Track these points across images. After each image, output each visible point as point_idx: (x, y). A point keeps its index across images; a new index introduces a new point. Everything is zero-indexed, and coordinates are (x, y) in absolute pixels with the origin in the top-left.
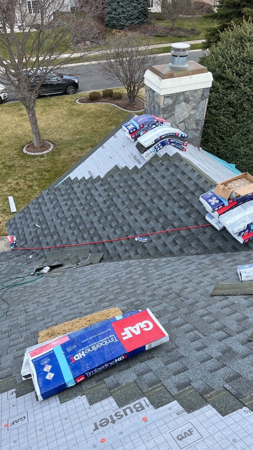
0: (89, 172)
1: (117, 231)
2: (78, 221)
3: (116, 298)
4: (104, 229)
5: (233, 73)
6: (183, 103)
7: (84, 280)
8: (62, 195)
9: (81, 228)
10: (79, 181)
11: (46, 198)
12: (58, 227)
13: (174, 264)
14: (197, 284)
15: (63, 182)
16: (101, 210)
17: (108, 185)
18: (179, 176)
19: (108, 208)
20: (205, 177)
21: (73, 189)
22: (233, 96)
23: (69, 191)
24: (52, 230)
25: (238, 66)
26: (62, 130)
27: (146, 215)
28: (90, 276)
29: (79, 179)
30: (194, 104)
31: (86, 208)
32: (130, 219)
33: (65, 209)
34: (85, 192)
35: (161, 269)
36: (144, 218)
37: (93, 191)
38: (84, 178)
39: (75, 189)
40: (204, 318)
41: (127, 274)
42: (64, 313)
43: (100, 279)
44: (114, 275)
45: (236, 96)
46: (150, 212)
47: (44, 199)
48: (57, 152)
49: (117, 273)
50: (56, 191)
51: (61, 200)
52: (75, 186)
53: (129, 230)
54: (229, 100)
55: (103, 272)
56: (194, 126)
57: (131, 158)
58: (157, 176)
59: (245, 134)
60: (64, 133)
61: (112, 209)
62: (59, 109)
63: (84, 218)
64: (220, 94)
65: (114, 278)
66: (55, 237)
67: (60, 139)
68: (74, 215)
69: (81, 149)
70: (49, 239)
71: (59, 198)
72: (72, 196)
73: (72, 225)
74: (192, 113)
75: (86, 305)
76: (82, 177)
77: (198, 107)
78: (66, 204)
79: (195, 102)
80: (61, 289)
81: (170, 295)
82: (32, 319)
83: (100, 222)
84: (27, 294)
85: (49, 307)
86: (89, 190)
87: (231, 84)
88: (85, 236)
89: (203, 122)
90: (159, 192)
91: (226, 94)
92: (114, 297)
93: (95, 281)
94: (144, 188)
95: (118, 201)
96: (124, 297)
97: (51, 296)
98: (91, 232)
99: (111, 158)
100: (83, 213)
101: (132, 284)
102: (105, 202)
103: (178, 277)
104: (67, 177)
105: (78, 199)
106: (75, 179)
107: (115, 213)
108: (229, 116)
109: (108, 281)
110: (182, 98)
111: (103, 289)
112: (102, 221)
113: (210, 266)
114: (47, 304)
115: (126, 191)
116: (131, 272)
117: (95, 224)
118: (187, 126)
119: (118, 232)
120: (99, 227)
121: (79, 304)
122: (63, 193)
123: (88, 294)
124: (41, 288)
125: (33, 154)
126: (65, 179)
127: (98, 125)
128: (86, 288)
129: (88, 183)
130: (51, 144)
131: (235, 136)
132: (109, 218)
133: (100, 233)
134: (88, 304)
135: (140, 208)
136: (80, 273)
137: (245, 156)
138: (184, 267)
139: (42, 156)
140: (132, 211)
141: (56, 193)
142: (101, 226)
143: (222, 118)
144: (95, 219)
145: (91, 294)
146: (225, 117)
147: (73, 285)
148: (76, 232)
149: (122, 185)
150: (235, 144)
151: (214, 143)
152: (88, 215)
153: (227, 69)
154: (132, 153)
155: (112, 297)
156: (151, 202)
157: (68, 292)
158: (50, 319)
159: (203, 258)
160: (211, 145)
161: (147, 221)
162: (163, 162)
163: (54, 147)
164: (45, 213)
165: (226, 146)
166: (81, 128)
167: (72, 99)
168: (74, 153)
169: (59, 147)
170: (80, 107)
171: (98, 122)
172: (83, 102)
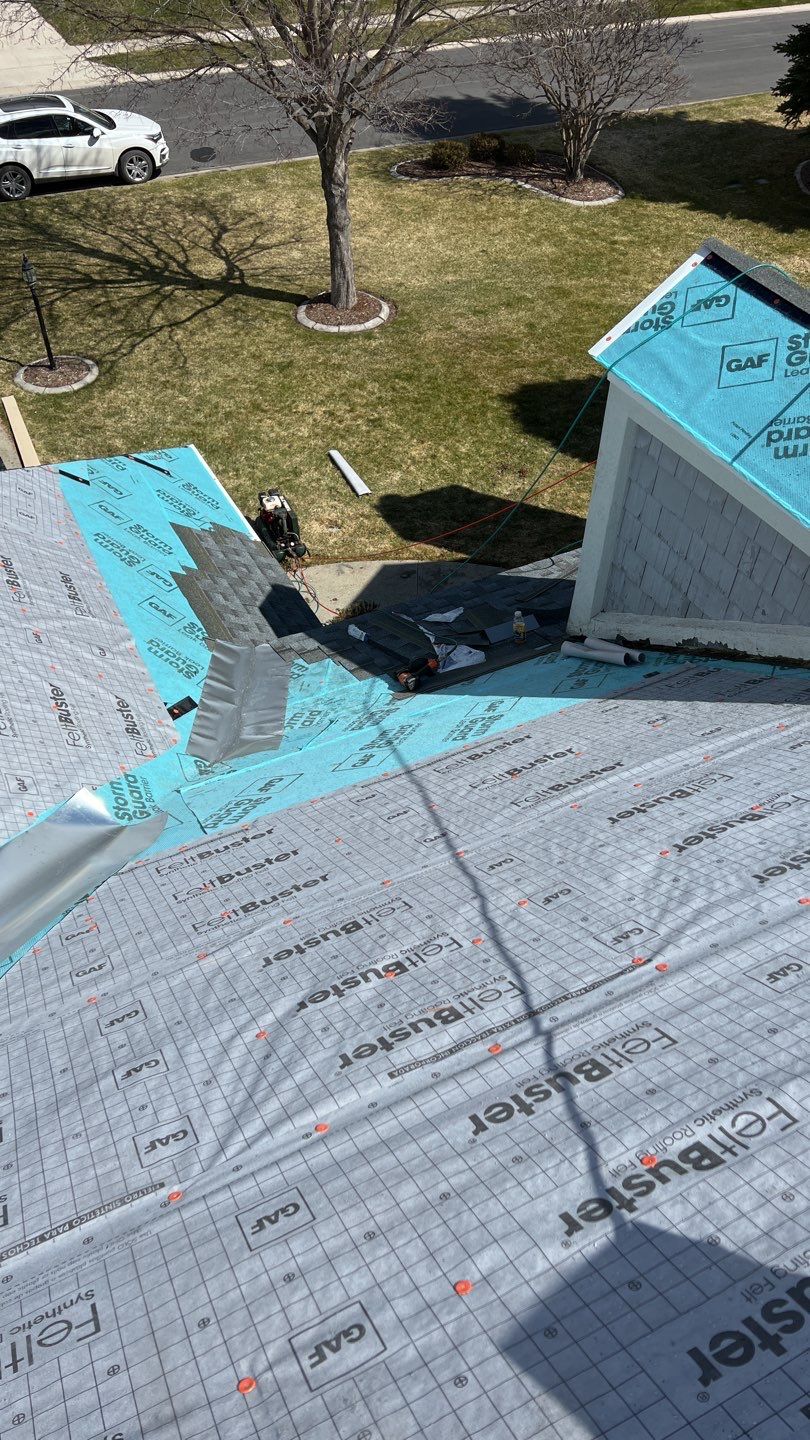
26: (391, 258)
48: (407, 322)
60: (402, 268)
67: (400, 286)
69: (476, 313)
125: (334, 329)
127: (500, 244)
130: (380, 301)
139: (368, 335)
163: (391, 308)
166: (448, 252)
167: (375, 166)
168: (462, 325)
169: (408, 308)
170: (412, 190)
171: (494, 235)
172: (415, 176)
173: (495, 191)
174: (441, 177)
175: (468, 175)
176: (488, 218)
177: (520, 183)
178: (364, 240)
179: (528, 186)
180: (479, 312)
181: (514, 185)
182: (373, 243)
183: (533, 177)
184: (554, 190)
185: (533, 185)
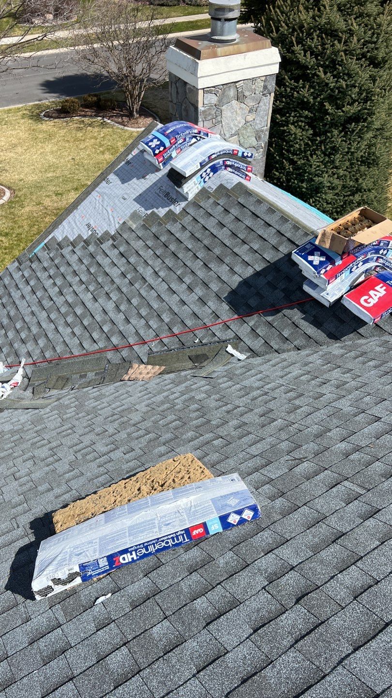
0: (89, 226)
1: (151, 323)
2: (79, 311)
3: (176, 437)
4: (127, 321)
5: (305, 52)
6: (234, 102)
7: (108, 411)
8: (45, 269)
9: (86, 323)
10: (71, 243)
11: (17, 276)
12: (44, 325)
13: (261, 368)
14: (315, 399)
15: (43, 247)
16: (119, 289)
17: (124, 245)
18: (249, 222)
19: (131, 284)
20: (292, 220)
21: (63, 256)
22: (308, 91)
23: (56, 261)
24: (35, 330)
25: (312, 39)
26: (22, 165)
27: (199, 291)
28: (118, 404)
29: (72, 240)
30: (251, 104)
31: (91, 288)
32: (173, 301)
33: (52, 292)
34: (85, 261)
35: (242, 380)
36: (197, 298)
37: (99, 258)
38: (80, 236)
39: (68, 257)
40: (352, 457)
41: (183, 393)
42: (89, 474)
43: (137, 407)
44: (160, 398)
45: (312, 90)
46: (206, 285)
47: (12, 278)
48: (18, 201)
49: (165, 394)
50: (32, 262)
51: (43, 278)
52: (66, 251)
53: (172, 319)
54: (301, 97)
55: (139, 395)
56: (253, 141)
57: (160, 196)
58: (211, 224)
59: (330, 154)
60: (26, 170)
61: (137, 285)
62: (11, 130)
63: (89, 305)
64: (287, 88)
65: (163, 403)
66: (42, 342)
67: (21, 180)
68: (70, 300)
69: (57, 195)
70: (30, 346)
71: (39, 274)
72: (62, 269)
73: (70, 319)
74: (250, 118)
75: (125, 454)
76: (77, 235)
77: (259, 109)
78: (55, 284)
79: (253, 99)
80: (69, 431)
81: (273, 422)
82: (30, 490)
83: (119, 311)
84: (9, 446)
85: (56, 465)
86: (92, 256)
87: (304, 71)
88: (95, 335)
89: (267, 133)
90: (217, 251)
91: (296, 87)
92: (173, 435)
93: (129, 410)
94: (190, 247)
95: (148, 273)
96: (190, 434)
97: (54, 444)
98: (106, 329)
99: (125, 199)
100: (87, 298)
101: (198, 410)
102: (124, 275)
103: (277, 391)
104: (50, 237)
105: (75, 273)
106: (64, 239)
107: (142, 292)
108: (303, 124)
109: (152, 408)
110: (232, 93)
111: (148, 424)
112: (122, 308)
113: (325, 367)
114: (51, 459)
115: (158, 254)
116: (188, 390)
117: (112, 314)
118: (242, 141)
119: (154, 323)
120: (119, 318)
121: (112, 455)
122: (46, 265)
123: (123, 435)
124: (31, 431)
126: (45, 241)
127: (83, 154)
128: (116, 425)
129: (88, 246)
130: (6, 190)
131: (315, 157)
132: (135, 301)
133: (121, 328)
134: (128, 452)
135: (188, 280)
136: (96, 399)
137: (330, 190)
138: (280, 373)
140: (174, 286)
141: (34, 266)
142: (121, 316)
143: (292, 127)
144: (110, 306)
145: (129, 435)
146: (296, 127)
147: (89, 422)
148: (78, 330)
149: (149, 243)
150: (314, 170)
151: (282, 169)
152: (95, 299)
153: (296, 46)
154: (161, 188)
155: (169, 436)
156: (204, 269)
157: (84, 435)
158: (64, 487)
159: (308, 355)
160: (277, 173)
161: (202, 301)
162: (218, 200)
163: (11, 194)
164: (17, 302)
165: (300, 174)
166: (54, 160)
167: (33, 112)
168: (47, 202)
169: (20, 194)
170: (48, 125)
171: (81, 149)
172: (52, 117)
173: (90, 125)
174: (65, 117)
175: (80, 116)
176: (81, 140)
177: (105, 120)
178: (12, 155)
179: (109, 121)
180: (59, 194)
181: (102, 121)
182: (15, 156)
183: (112, 116)
184: (122, 124)
185: (111, 121)
